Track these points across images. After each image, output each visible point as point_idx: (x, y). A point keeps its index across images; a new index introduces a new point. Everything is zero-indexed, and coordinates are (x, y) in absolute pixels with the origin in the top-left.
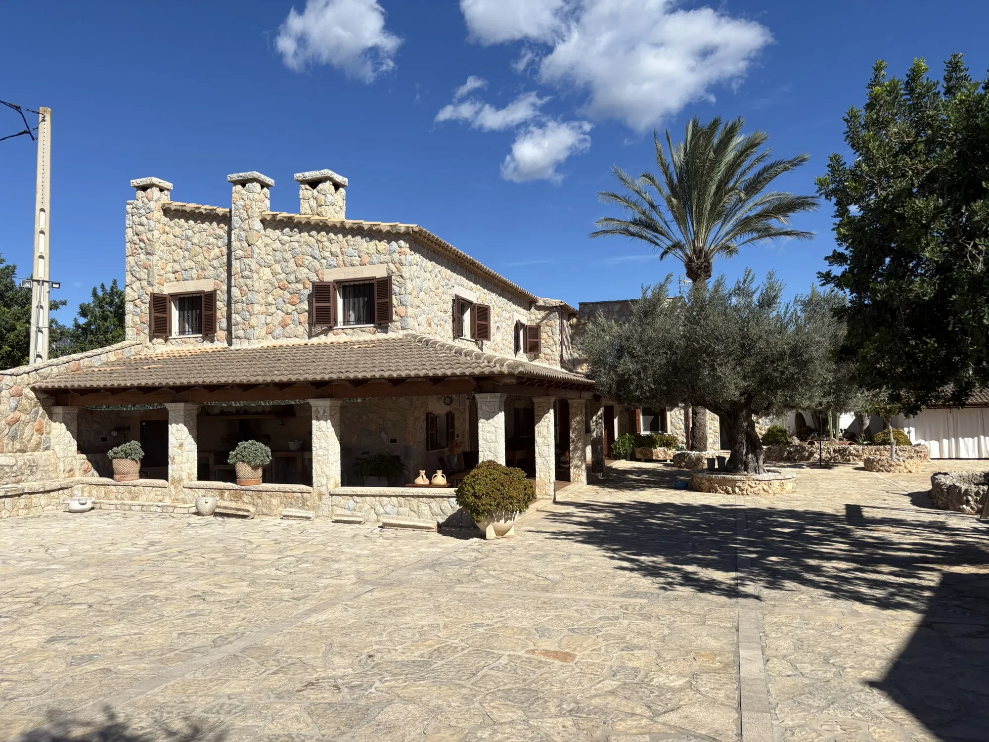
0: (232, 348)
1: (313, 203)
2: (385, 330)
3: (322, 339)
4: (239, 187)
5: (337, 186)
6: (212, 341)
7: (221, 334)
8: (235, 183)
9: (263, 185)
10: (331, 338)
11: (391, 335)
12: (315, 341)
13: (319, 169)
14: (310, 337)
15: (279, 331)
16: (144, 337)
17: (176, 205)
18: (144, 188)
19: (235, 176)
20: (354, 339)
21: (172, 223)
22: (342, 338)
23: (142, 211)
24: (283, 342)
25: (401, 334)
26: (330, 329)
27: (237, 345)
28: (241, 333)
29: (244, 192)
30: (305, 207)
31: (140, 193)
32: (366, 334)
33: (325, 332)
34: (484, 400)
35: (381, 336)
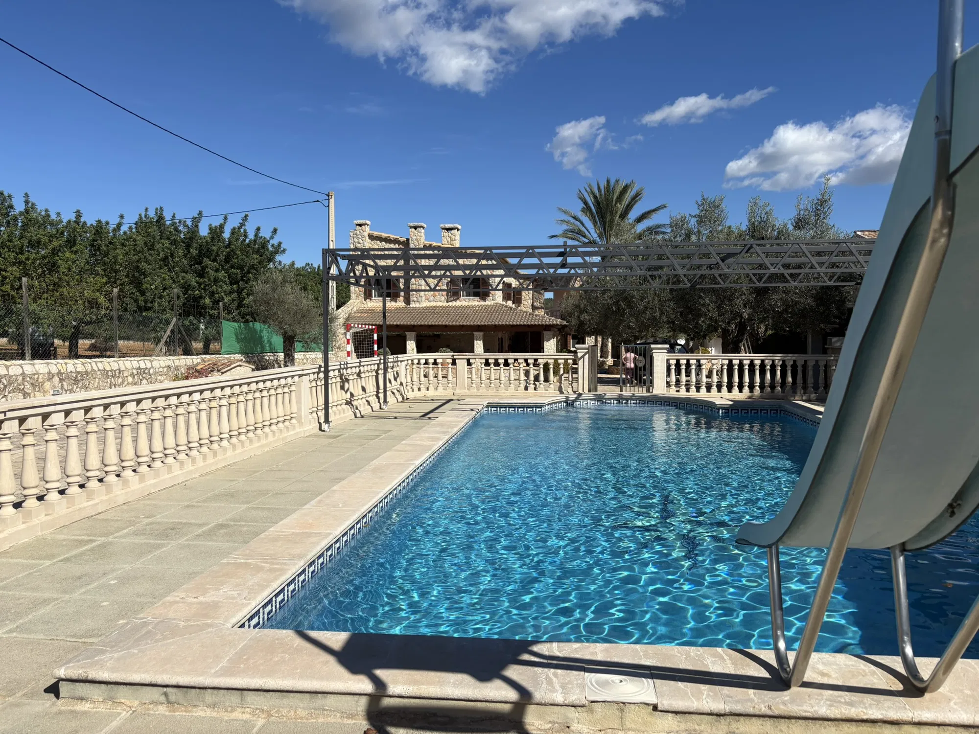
0: (411, 306)
1: (448, 239)
2: (485, 300)
3: (454, 304)
4: (413, 230)
5: (458, 230)
6: (396, 302)
7: (401, 298)
8: (411, 227)
9: (423, 228)
10: (458, 303)
11: (488, 303)
12: (450, 304)
13: (453, 224)
14: (447, 302)
15: (432, 298)
16: (362, 298)
17: (376, 233)
18: (360, 225)
19: (412, 224)
20: (470, 304)
21: (372, 242)
22: (465, 303)
23: (360, 236)
24: (434, 304)
25: (492, 302)
26: (458, 299)
27: (412, 305)
28: (415, 299)
29: (416, 232)
30: (445, 241)
31: (358, 227)
32: (475, 302)
33: (455, 300)
34: (546, 334)
35: (483, 303)
